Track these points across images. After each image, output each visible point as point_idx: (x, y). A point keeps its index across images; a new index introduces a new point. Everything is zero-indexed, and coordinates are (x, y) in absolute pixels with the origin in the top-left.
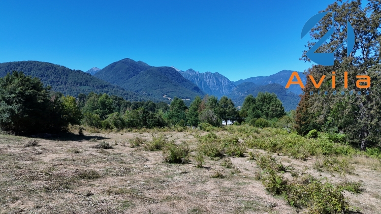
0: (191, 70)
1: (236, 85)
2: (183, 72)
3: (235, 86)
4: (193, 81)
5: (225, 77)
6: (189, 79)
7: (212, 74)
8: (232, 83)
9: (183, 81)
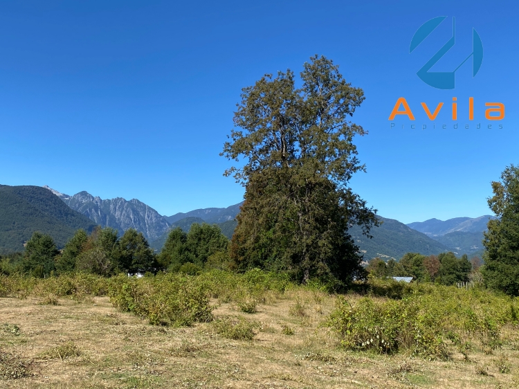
0: (84, 194)
1: (171, 223)
2: (67, 196)
3: (169, 224)
4: (88, 215)
5: (150, 208)
6: (80, 210)
7: (125, 201)
8: (165, 219)
9: (67, 214)
